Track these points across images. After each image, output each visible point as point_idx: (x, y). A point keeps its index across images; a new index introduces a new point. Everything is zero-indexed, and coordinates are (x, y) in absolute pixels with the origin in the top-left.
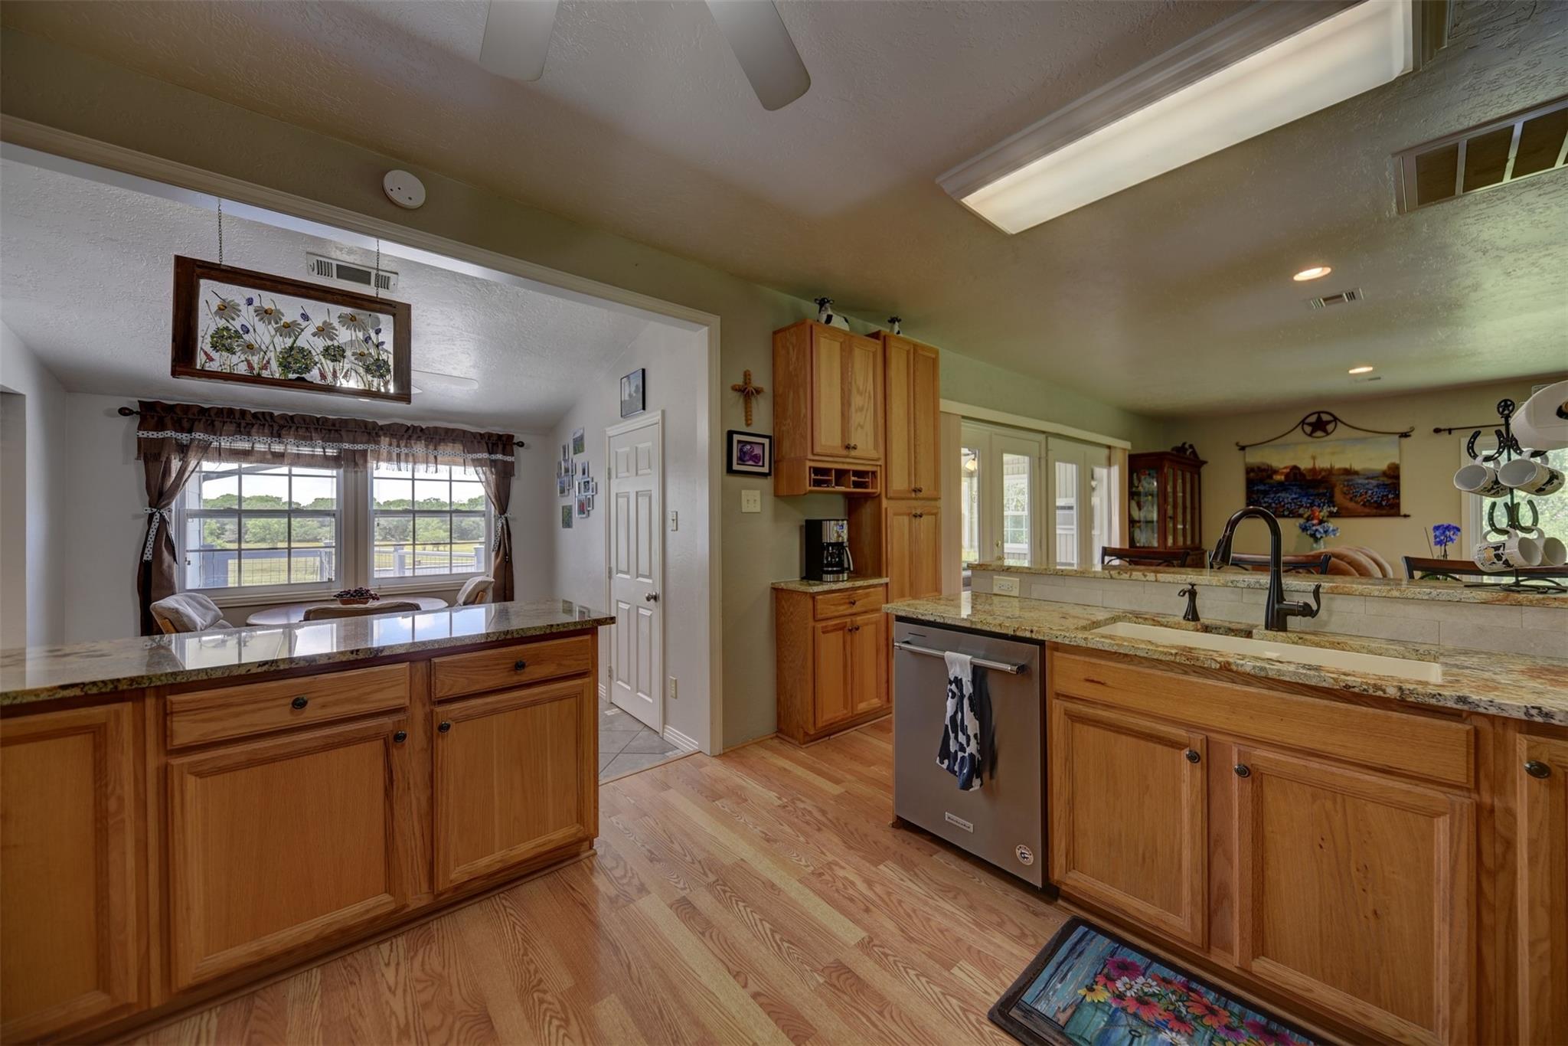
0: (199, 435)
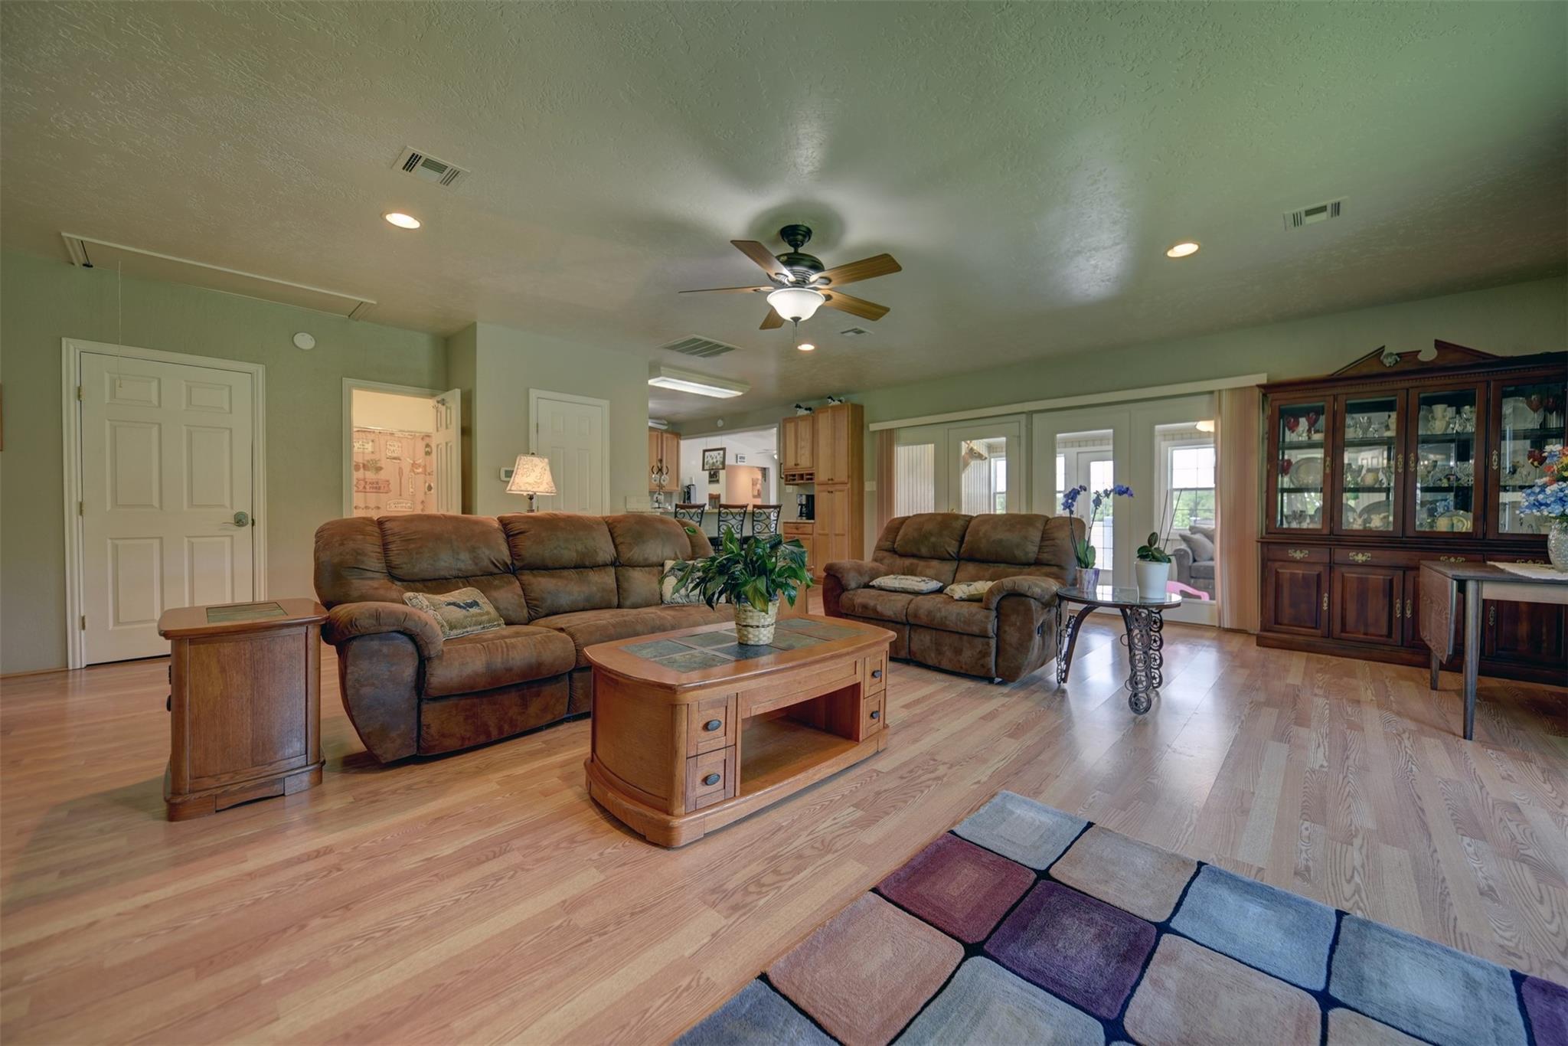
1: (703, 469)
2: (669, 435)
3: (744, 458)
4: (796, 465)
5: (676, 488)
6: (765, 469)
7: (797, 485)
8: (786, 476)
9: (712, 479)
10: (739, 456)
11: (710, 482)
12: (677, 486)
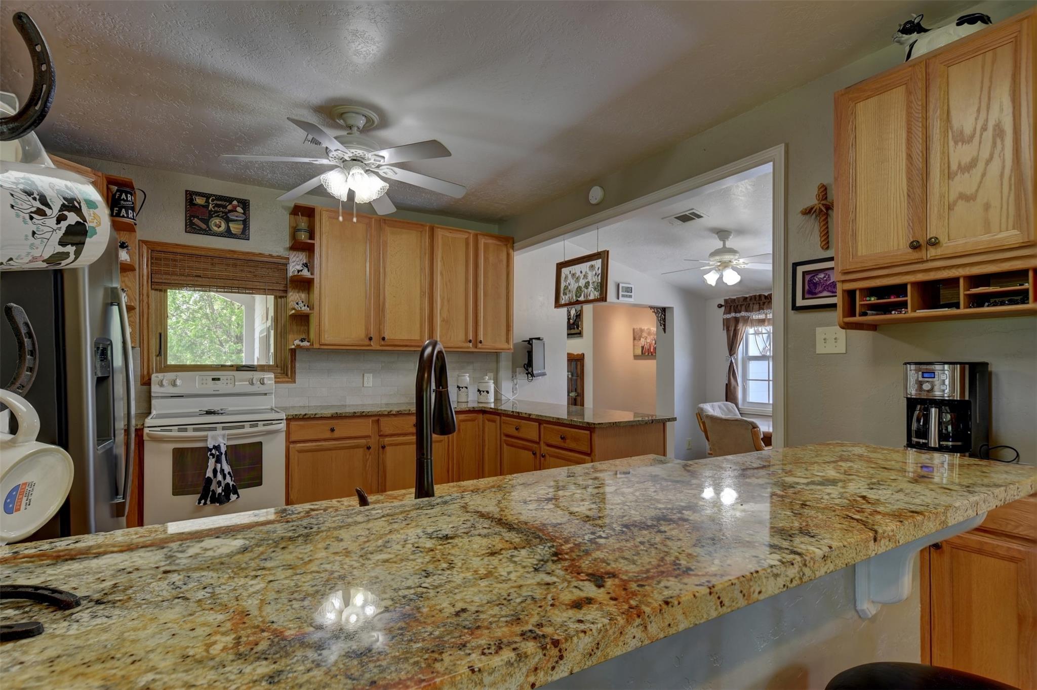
0: (743, 314)
1: (558, 304)
2: (490, 241)
3: (629, 290)
4: (915, 246)
5: (505, 346)
6: (664, 310)
7: (873, 327)
8: (851, 294)
9: (573, 331)
10: (621, 285)
11: (570, 335)
12: (508, 341)
